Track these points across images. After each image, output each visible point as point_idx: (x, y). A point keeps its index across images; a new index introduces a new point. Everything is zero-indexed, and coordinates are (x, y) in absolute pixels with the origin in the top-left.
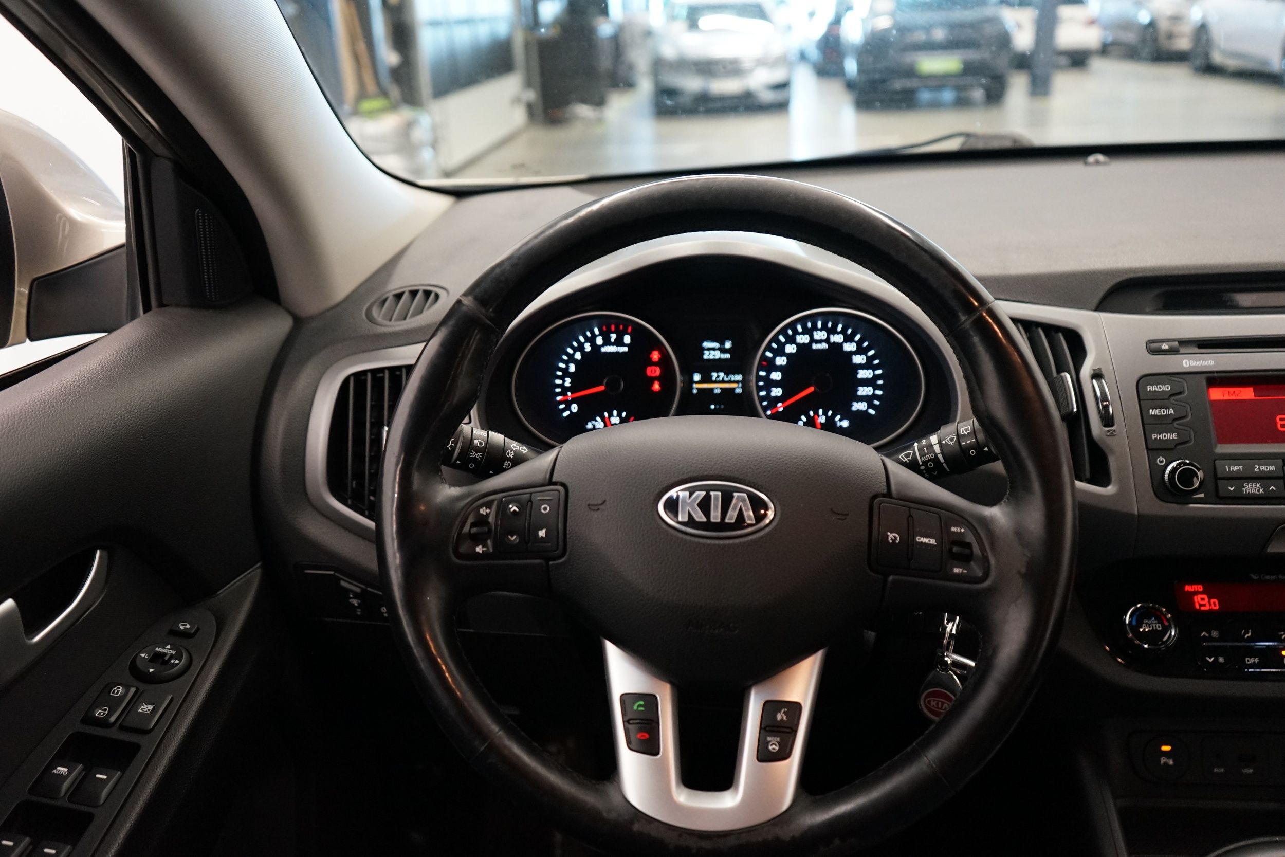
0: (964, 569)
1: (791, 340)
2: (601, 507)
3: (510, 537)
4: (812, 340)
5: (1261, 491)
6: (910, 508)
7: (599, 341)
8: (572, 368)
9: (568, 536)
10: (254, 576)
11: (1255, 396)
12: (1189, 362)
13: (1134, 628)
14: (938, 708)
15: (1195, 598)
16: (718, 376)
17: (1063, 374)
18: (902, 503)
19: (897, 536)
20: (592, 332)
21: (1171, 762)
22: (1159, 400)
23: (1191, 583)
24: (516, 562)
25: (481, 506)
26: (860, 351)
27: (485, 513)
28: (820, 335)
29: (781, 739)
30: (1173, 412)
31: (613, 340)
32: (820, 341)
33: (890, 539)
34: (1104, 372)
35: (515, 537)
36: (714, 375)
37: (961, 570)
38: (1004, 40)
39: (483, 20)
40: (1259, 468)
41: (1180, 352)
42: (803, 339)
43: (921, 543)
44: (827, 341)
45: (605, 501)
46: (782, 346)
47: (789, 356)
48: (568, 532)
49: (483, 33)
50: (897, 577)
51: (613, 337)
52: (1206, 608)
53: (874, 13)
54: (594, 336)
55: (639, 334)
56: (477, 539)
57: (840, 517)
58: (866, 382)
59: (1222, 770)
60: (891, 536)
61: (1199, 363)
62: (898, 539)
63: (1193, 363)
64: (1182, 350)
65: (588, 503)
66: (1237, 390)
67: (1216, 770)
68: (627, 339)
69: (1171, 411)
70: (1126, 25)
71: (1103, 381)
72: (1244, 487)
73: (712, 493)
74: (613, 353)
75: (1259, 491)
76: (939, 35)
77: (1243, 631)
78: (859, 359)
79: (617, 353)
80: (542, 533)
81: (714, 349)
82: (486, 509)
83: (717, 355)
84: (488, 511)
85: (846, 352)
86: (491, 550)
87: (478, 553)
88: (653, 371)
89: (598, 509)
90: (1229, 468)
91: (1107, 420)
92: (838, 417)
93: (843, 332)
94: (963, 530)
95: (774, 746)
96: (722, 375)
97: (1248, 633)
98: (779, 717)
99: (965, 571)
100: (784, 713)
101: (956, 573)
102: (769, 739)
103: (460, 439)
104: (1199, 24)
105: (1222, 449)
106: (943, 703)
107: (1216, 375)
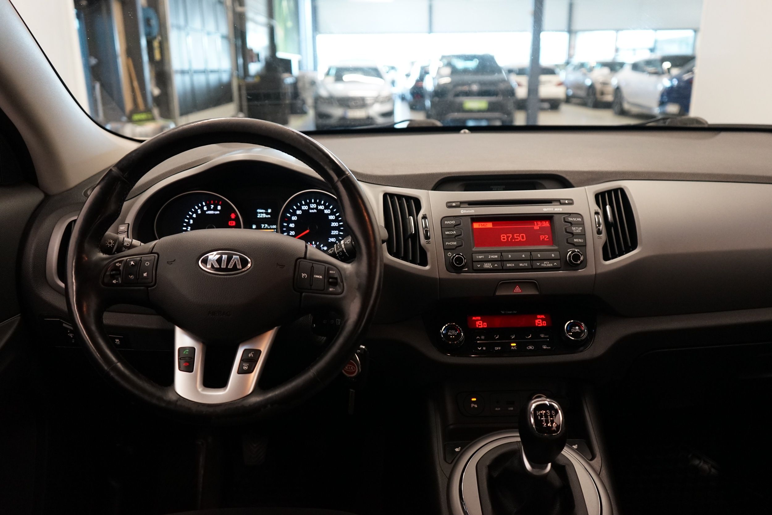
0: (334, 289)
1: (299, 208)
2: (173, 263)
3: (129, 276)
4: (309, 208)
5: (491, 267)
6: (313, 263)
7: (205, 208)
8: (191, 222)
9: (157, 276)
10: (16, 319)
11: (493, 226)
12: (463, 211)
13: (446, 335)
14: (349, 370)
15: (477, 322)
16: (265, 226)
17: (410, 217)
18: (310, 261)
19: (306, 275)
20: (202, 204)
21: (476, 406)
22: (449, 228)
23: (475, 316)
24: (132, 288)
25: (117, 262)
26: (332, 213)
27: (118, 266)
28: (313, 206)
29: (249, 365)
30: (455, 233)
31: (212, 208)
32: (313, 209)
33: (303, 276)
34: (427, 216)
35: (132, 276)
36: (263, 225)
37: (333, 289)
38: (511, 92)
39: (212, 72)
40: (491, 257)
41: (461, 207)
42: (305, 208)
43: (316, 278)
44: (317, 208)
45: (175, 260)
46: (295, 211)
47: (298, 216)
48: (157, 274)
49: (213, 79)
50: (306, 294)
51: (212, 206)
52: (481, 327)
53: (440, 76)
54: (203, 206)
55: (225, 206)
56: (113, 277)
57: (280, 267)
58: (335, 228)
59: (499, 409)
60: (303, 275)
61: (468, 212)
62: (306, 276)
63: (465, 211)
64: (462, 206)
65: (167, 261)
66: (485, 224)
67: (496, 409)
68: (219, 208)
69: (455, 232)
70: (578, 86)
71: (427, 220)
72: (484, 265)
73: (223, 256)
74: (212, 214)
75: (490, 267)
76: (475, 88)
77: (495, 336)
78: (332, 217)
79: (214, 214)
80: (145, 275)
81: (262, 213)
82: (119, 264)
83: (264, 216)
84: (120, 264)
85: (326, 213)
86: (120, 282)
87: (114, 283)
88: (232, 223)
89: (172, 264)
90: (478, 257)
91: (427, 237)
92: (322, 245)
93: (324, 204)
94: (334, 272)
95: (246, 367)
96: (266, 225)
97: (497, 337)
98: (250, 355)
99: (334, 290)
100: (252, 354)
101: (331, 291)
102: (244, 364)
103: (117, 242)
104: (616, 87)
105: (475, 249)
106: (351, 367)
107: (474, 216)
